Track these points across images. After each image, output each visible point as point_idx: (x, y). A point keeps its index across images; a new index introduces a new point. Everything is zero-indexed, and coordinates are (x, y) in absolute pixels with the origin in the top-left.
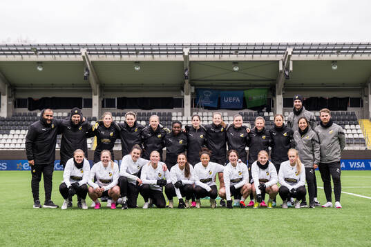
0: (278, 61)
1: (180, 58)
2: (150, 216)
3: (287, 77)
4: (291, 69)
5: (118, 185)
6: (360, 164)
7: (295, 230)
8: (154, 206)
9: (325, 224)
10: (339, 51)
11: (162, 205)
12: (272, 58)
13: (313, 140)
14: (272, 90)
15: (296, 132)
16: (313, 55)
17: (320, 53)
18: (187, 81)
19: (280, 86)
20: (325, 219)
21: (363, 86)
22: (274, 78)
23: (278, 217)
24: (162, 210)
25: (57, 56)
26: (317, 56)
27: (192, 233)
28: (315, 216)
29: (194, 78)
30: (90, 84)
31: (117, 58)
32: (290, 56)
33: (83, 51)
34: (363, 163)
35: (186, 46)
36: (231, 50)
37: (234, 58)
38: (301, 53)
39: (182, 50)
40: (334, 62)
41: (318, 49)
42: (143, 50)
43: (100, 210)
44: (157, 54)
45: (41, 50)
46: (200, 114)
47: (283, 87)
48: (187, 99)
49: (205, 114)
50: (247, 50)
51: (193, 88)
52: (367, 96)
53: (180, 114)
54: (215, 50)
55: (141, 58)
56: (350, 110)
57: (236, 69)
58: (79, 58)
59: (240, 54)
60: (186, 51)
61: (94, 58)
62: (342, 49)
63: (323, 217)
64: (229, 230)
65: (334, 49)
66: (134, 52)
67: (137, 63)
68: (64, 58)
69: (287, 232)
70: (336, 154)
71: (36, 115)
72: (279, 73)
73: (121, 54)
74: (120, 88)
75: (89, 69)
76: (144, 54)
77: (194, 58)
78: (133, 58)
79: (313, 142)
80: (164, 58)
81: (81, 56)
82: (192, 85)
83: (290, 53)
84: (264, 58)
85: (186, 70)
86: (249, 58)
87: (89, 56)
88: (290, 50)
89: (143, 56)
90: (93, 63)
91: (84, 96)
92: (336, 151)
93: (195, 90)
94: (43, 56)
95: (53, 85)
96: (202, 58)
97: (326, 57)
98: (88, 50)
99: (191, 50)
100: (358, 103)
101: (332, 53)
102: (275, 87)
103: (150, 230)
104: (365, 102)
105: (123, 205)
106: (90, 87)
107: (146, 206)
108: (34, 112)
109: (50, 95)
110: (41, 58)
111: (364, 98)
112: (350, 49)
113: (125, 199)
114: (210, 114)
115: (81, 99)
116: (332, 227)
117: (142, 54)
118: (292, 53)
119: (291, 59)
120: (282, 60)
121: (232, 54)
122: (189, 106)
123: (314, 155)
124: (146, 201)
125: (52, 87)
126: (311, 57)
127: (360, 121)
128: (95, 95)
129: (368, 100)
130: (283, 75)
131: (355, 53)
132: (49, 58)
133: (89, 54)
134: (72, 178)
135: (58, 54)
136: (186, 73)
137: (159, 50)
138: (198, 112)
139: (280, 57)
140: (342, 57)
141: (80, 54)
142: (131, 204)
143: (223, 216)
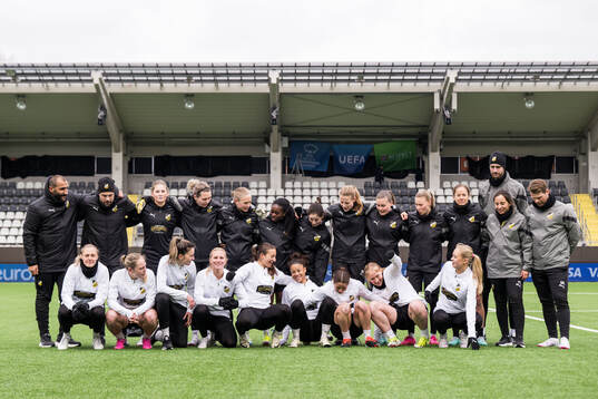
0: (432, 94)
1: (263, 88)
2: (211, 361)
3: (448, 122)
4: (454, 106)
5: (154, 307)
6: (573, 271)
7: (460, 386)
8: (217, 343)
9: (511, 376)
10: (536, 77)
11: (230, 342)
12: (422, 87)
13: (520, 230)
14: (422, 143)
15: (492, 216)
16: (492, 84)
17: (505, 80)
18: (275, 128)
19: (435, 136)
20: (512, 367)
21: (579, 138)
22: (427, 124)
23: (433, 364)
24: (232, 351)
25: (52, 85)
26: (499, 84)
27: (283, 390)
28: (494, 361)
29: (287, 123)
30: (108, 133)
31: (155, 88)
32: (452, 85)
33: (96, 76)
34: (578, 269)
35: (274, 68)
36: (350, 74)
37: (356, 87)
38: (471, 80)
39: (267, 75)
40: (528, 95)
41: (501, 73)
42: (200, 74)
43: (124, 351)
44: (224, 81)
45: (23, 74)
46: (298, 184)
47: (440, 137)
48: (276, 159)
49: (307, 184)
50: (378, 74)
51: (286, 140)
52: (585, 154)
53: (263, 184)
54: (323, 74)
55: (195, 88)
56: (556, 177)
57: (360, 107)
58: (89, 88)
59: (367, 80)
60: (274, 76)
61: (114, 88)
62: (542, 73)
63: (510, 362)
64: (347, 386)
65: (528, 73)
66: (185, 78)
67: (189, 96)
68: (63, 88)
69: (446, 389)
70: (560, 253)
71: (14, 186)
72: (433, 113)
73: (160, 81)
74: (159, 140)
75: (107, 106)
76: (201, 81)
77: (286, 88)
78: (183, 88)
79: (522, 234)
80: (235, 88)
81: (92, 85)
82: (284, 135)
83: (452, 80)
84: (408, 87)
85: (274, 109)
86: (381, 87)
87: (106, 85)
88: (452, 75)
89: (199, 85)
90: (113, 96)
91: (98, 153)
92: (559, 249)
93: (289, 142)
94: (27, 85)
95: (43, 133)
96: (302, 88)
97: (515, 87)
98: (104, 74)
99: (282, 74)
100: (570, 165)
101: (525, 80)
102: (426, 137)
103: (213, 386)
104: (582, 164)
105: (165, 342)
106: (109, 138)
107: (203, 345)
108: (12, 180)
109: (40, 152)
110: (24, 88)
111: (580, 158)
112: (556, 73)
113: (167, 332)
114: (315, 184)
115: (93, 158)
116: (524, 381)
117: (197, 81)
118: (457, 80)
119: (456, 89)
120: (440, 91)
121: (353, 80)
122: (279, 170)
123: (522, 256)
124: (204, 335)
125: (42, 138)
126: (489, 87)
127: (573, 197)
128: (117, 151)
129: (587, 161)
130: (440, 117)
131: (565, 79)
132: (37, 88)
133: (107, 81)
134: (77, 294)
135: (53, 81)
136: (274, 114)
137: (227, 74)
138: (294, 180)
139: (435, 87)
140: (541, 87)
141: (91, 81)
142: (178, 341)
143: (336, 361)
